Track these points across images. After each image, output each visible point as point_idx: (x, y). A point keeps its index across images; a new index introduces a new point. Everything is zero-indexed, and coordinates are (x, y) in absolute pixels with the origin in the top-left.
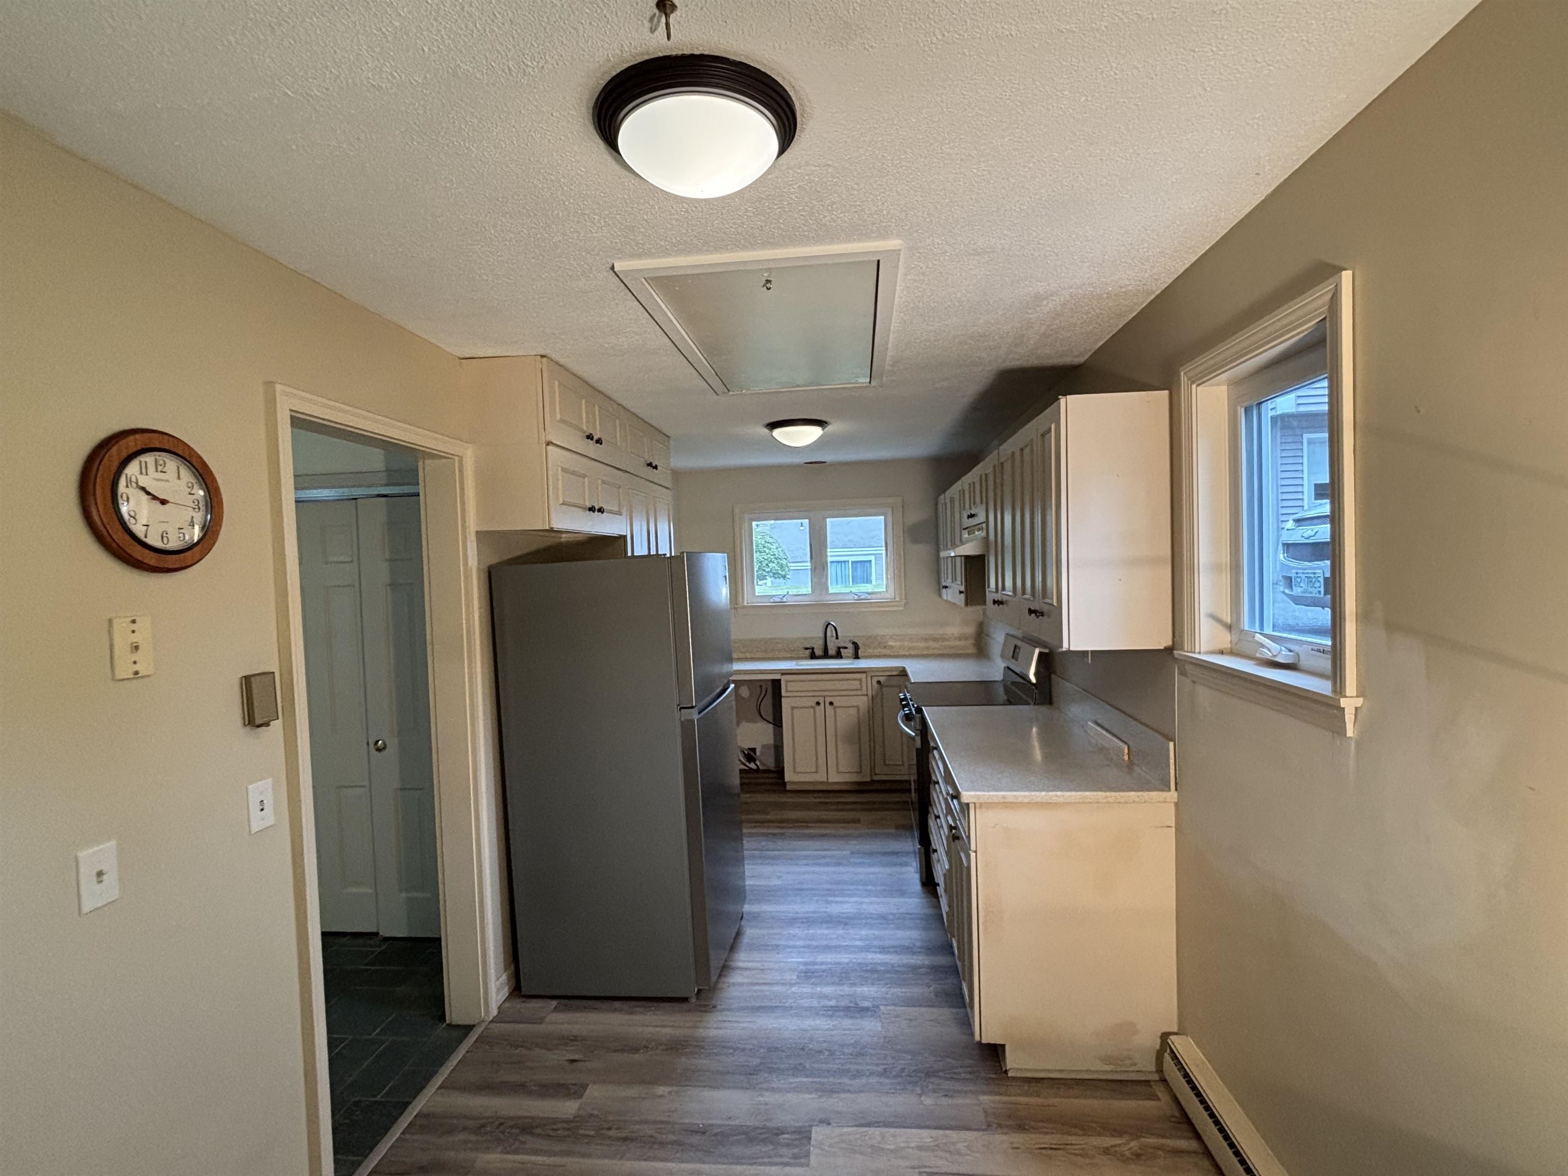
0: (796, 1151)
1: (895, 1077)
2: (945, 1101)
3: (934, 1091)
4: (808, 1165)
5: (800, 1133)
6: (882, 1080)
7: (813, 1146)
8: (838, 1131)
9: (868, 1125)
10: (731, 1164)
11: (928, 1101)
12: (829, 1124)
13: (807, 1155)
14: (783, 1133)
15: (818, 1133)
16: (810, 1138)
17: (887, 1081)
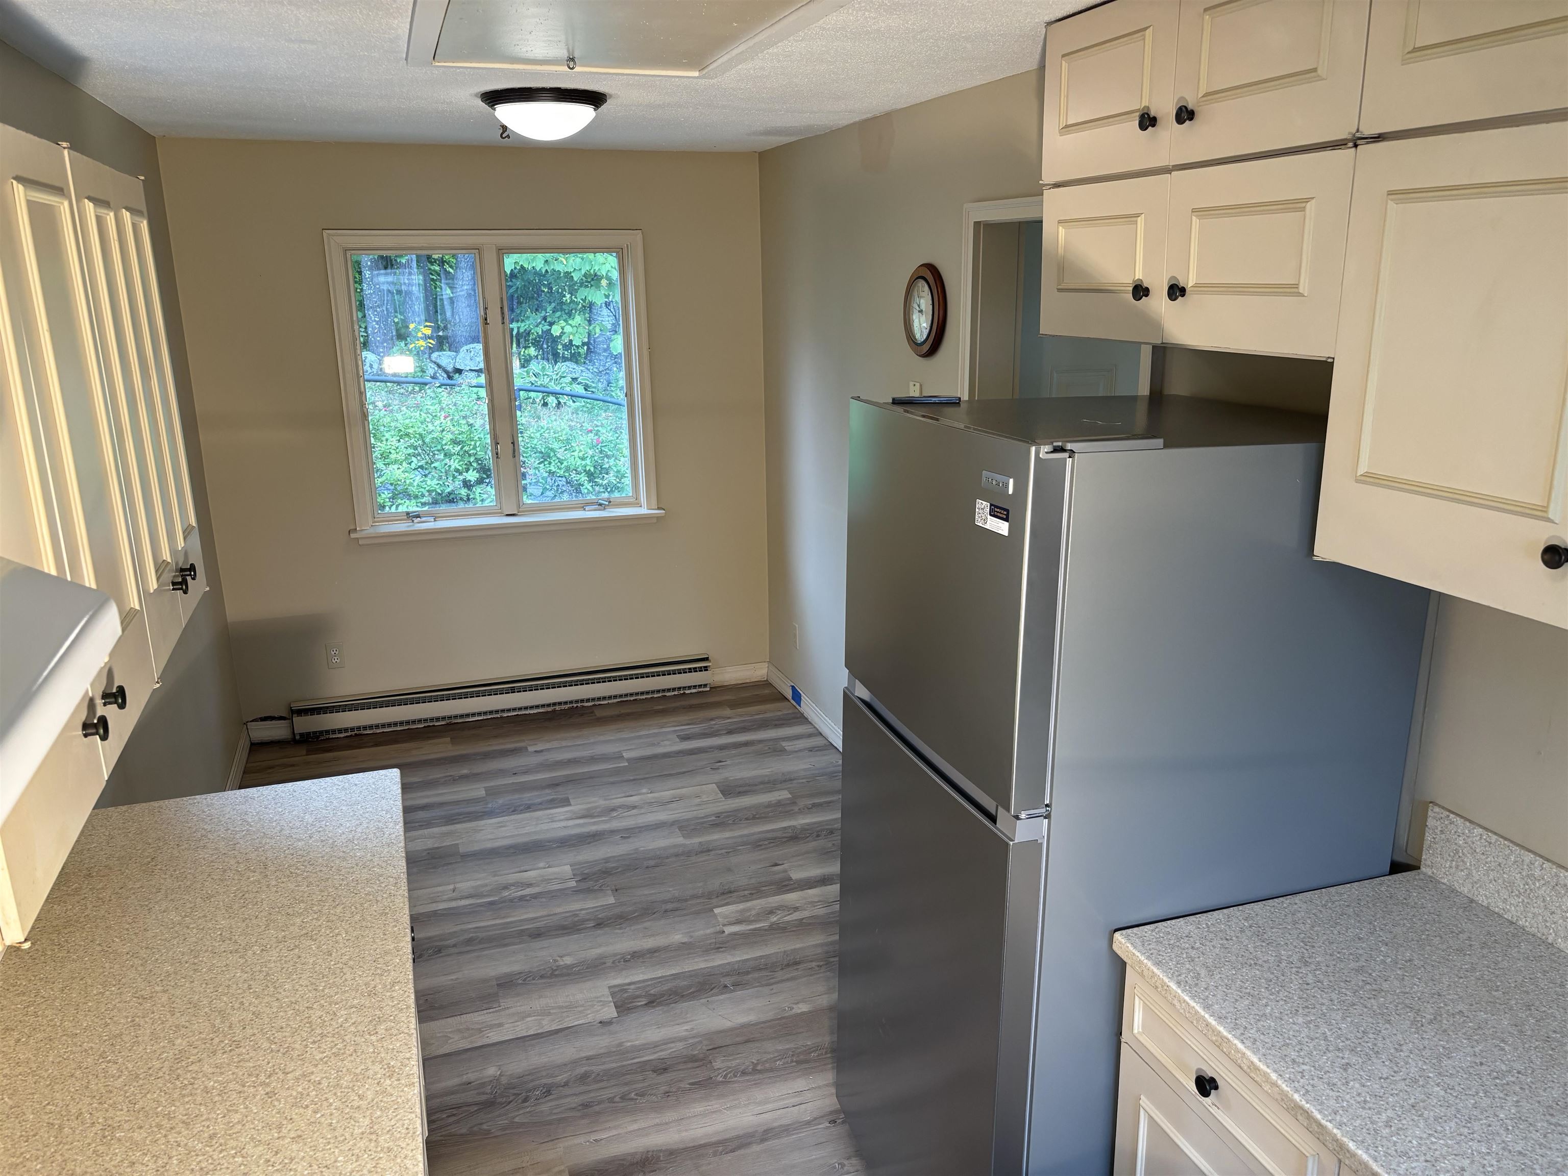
0: (626, 995)
1: (535, 1089)
2: (471, 1076)
3: (483, 1085)
4: (610, 987)
5: (629, 1009)
6: (550, 1081)
7: (611, 1002)
8: (590, 1018)
9: (557, 1032)
10: (682, 973)
11: (492, 1071)
12: (601, 1022)
13: (613, 994)
14: (646, 1004)
15: (610, 1012)
16: (616, 1007)
17: (544, 1081)
